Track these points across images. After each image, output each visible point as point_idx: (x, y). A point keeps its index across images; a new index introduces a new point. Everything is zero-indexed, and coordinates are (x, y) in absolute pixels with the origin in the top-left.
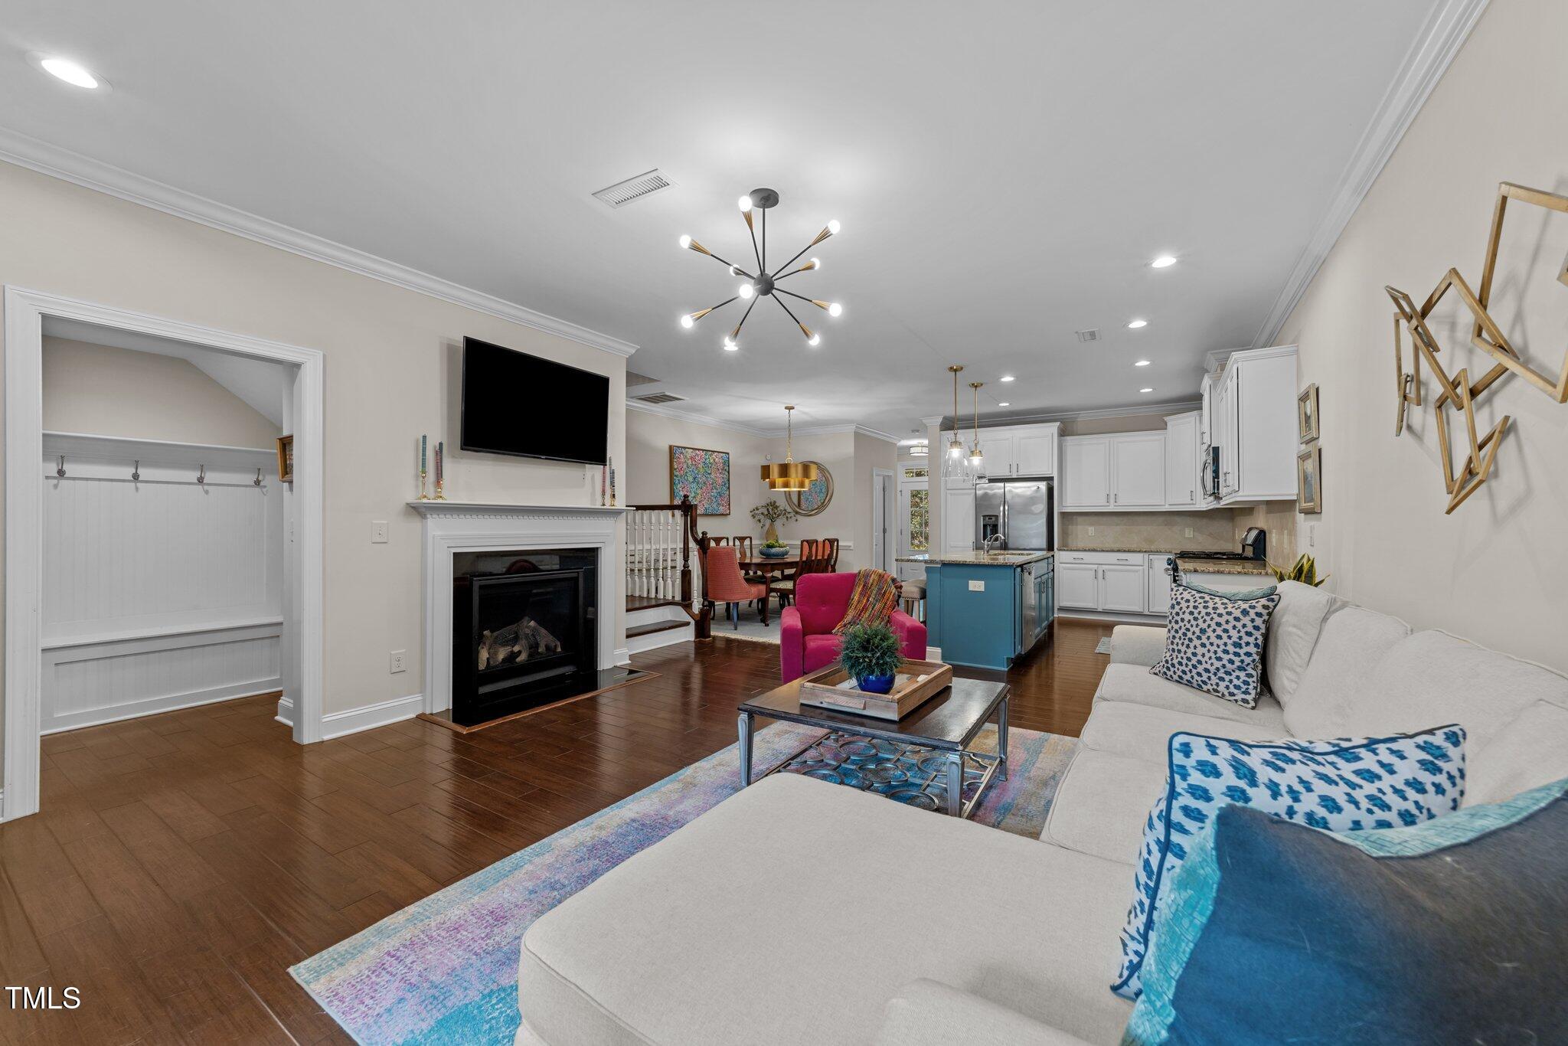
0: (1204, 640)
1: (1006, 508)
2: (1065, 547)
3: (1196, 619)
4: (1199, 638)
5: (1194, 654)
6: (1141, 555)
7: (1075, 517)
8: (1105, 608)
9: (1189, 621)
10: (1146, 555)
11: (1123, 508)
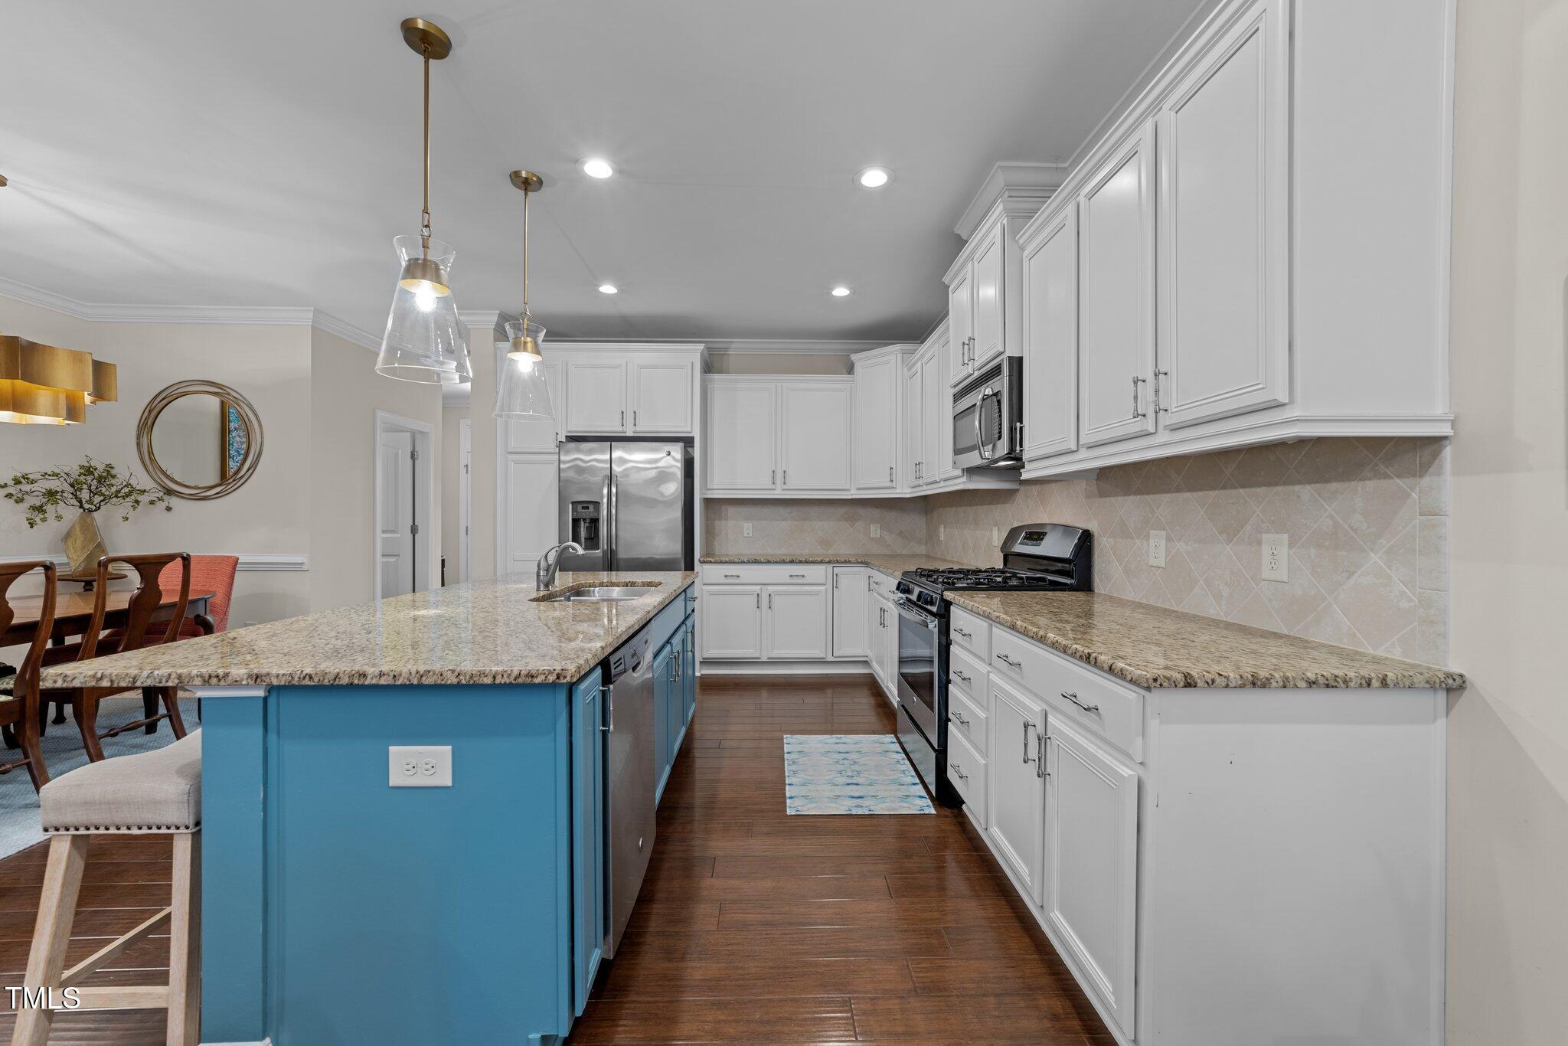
1: (614, 490)
2: (710, 558)
6: (822, 567)
7: (724, 507)
8: (772, 655)
10: (830, 567)
11: (794, 492)
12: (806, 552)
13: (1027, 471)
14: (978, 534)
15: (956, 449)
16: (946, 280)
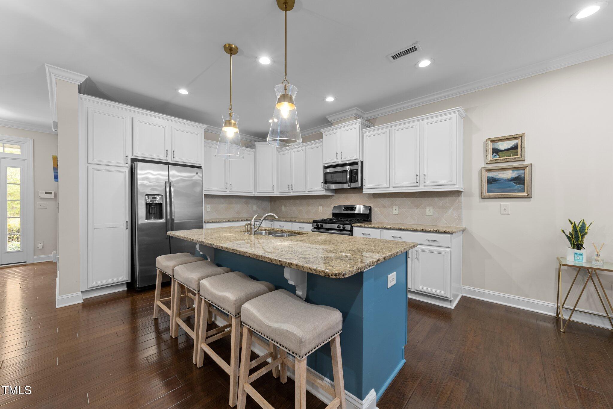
1: (172, 189)
11: (234, 193)
12: (231, 217)
13: (365, 191)
14: (310, 208)
15: (326, 182)
16: (321, 131)
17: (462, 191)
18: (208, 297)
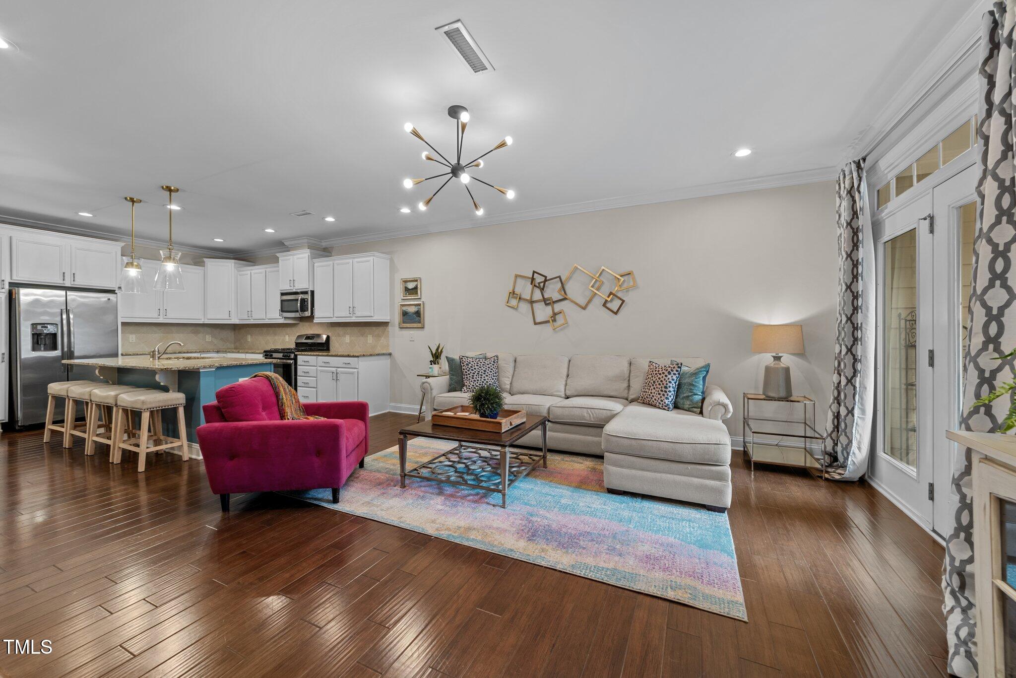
0: (487, 374)
1: (72, 316)
3: (480, 367)
4: (484, 374)
5: (485, 380)
9: (478, 369)
11: (172, 320)
13: (315, 321)
14: (276, 338)
15: (282, 310)
16: (278, 255)
17: (388, 322)
18: (97, 400)
